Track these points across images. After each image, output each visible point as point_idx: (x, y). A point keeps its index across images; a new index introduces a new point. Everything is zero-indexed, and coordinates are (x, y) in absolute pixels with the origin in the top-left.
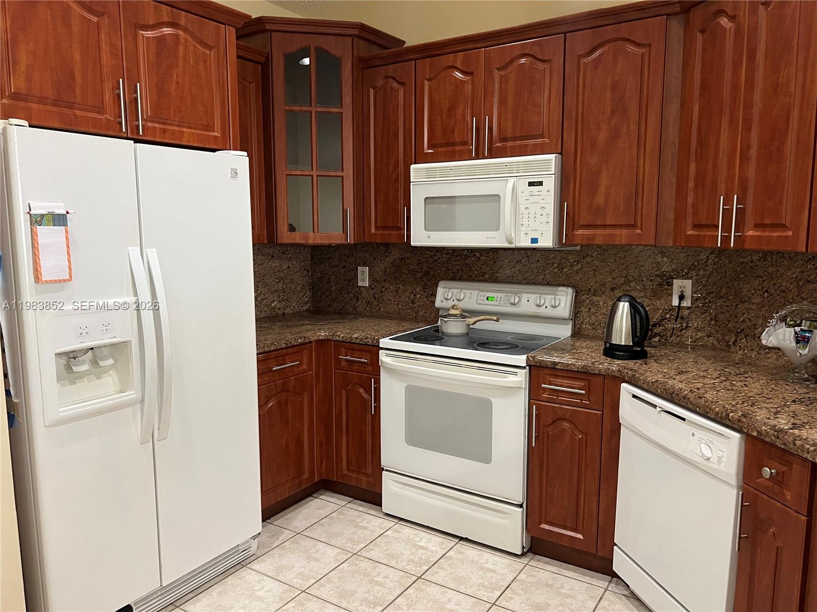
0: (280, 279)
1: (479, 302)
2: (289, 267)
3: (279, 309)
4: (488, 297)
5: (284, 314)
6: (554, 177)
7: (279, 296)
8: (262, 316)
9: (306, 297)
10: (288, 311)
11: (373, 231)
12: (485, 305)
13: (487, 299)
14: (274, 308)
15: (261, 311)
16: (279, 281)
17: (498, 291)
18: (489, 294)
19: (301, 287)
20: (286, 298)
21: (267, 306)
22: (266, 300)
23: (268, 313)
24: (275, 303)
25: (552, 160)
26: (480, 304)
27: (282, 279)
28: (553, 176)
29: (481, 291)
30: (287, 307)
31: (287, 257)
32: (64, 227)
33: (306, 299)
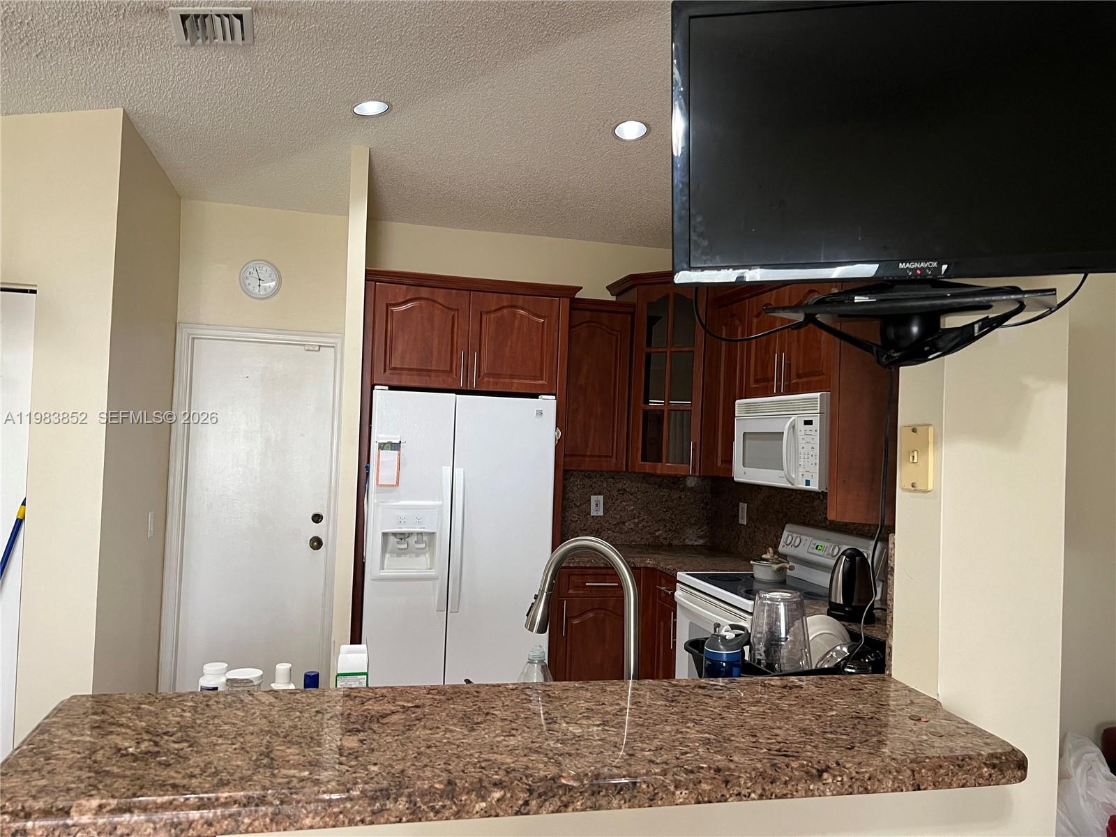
0: (669, 508)
1: (810, 550)
2: (680, 498)
3: (665, 539)
4: (818, 546)
5: (670, 545)
6: (819, 417)
7: (665, 526)
8: (643, 543)
9: (702, 531)
10: (675, 542)
11: (719, 463)
12: (814, 554)
13: (817, 548)
14: (658, 537)
15: (642, 538)
16: (667, 511)
17: (827, 540)
18: (819, 543)
19: (696, 520)
20: (675, 528)
21: (650, 533)
22: (648, 528)
23: (651, 540)
24: (660, 532)
25: (817, 398)
26: (810, 553)
27: (671, 509)
28: (819, 415)
29: (815, 538)
30: (675, 538)
31: (679, 487)
32: (397, 452)
33: (702, 533)
